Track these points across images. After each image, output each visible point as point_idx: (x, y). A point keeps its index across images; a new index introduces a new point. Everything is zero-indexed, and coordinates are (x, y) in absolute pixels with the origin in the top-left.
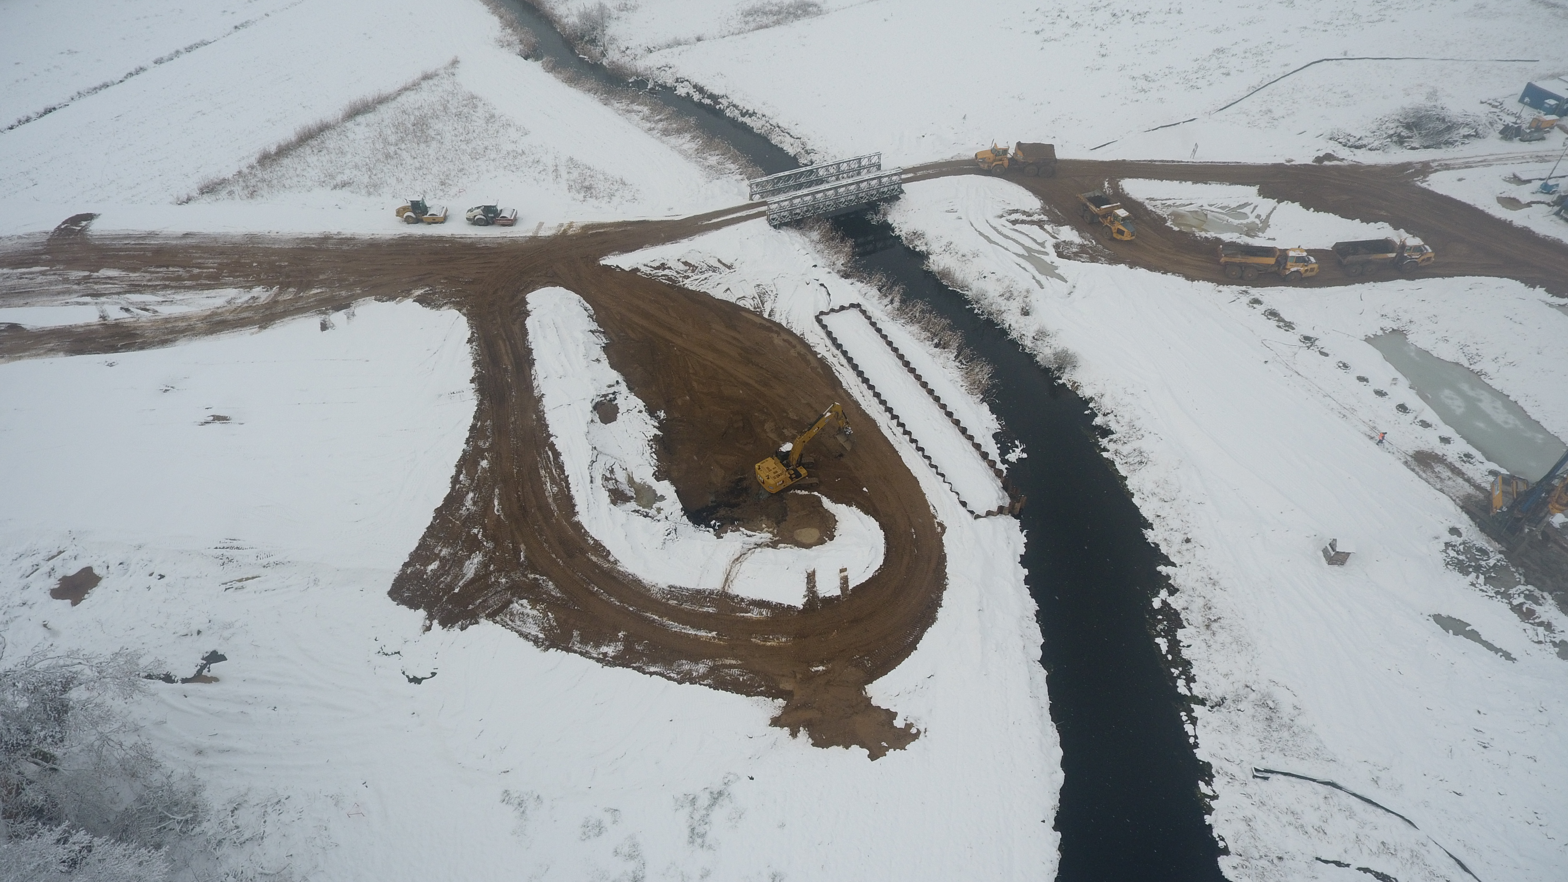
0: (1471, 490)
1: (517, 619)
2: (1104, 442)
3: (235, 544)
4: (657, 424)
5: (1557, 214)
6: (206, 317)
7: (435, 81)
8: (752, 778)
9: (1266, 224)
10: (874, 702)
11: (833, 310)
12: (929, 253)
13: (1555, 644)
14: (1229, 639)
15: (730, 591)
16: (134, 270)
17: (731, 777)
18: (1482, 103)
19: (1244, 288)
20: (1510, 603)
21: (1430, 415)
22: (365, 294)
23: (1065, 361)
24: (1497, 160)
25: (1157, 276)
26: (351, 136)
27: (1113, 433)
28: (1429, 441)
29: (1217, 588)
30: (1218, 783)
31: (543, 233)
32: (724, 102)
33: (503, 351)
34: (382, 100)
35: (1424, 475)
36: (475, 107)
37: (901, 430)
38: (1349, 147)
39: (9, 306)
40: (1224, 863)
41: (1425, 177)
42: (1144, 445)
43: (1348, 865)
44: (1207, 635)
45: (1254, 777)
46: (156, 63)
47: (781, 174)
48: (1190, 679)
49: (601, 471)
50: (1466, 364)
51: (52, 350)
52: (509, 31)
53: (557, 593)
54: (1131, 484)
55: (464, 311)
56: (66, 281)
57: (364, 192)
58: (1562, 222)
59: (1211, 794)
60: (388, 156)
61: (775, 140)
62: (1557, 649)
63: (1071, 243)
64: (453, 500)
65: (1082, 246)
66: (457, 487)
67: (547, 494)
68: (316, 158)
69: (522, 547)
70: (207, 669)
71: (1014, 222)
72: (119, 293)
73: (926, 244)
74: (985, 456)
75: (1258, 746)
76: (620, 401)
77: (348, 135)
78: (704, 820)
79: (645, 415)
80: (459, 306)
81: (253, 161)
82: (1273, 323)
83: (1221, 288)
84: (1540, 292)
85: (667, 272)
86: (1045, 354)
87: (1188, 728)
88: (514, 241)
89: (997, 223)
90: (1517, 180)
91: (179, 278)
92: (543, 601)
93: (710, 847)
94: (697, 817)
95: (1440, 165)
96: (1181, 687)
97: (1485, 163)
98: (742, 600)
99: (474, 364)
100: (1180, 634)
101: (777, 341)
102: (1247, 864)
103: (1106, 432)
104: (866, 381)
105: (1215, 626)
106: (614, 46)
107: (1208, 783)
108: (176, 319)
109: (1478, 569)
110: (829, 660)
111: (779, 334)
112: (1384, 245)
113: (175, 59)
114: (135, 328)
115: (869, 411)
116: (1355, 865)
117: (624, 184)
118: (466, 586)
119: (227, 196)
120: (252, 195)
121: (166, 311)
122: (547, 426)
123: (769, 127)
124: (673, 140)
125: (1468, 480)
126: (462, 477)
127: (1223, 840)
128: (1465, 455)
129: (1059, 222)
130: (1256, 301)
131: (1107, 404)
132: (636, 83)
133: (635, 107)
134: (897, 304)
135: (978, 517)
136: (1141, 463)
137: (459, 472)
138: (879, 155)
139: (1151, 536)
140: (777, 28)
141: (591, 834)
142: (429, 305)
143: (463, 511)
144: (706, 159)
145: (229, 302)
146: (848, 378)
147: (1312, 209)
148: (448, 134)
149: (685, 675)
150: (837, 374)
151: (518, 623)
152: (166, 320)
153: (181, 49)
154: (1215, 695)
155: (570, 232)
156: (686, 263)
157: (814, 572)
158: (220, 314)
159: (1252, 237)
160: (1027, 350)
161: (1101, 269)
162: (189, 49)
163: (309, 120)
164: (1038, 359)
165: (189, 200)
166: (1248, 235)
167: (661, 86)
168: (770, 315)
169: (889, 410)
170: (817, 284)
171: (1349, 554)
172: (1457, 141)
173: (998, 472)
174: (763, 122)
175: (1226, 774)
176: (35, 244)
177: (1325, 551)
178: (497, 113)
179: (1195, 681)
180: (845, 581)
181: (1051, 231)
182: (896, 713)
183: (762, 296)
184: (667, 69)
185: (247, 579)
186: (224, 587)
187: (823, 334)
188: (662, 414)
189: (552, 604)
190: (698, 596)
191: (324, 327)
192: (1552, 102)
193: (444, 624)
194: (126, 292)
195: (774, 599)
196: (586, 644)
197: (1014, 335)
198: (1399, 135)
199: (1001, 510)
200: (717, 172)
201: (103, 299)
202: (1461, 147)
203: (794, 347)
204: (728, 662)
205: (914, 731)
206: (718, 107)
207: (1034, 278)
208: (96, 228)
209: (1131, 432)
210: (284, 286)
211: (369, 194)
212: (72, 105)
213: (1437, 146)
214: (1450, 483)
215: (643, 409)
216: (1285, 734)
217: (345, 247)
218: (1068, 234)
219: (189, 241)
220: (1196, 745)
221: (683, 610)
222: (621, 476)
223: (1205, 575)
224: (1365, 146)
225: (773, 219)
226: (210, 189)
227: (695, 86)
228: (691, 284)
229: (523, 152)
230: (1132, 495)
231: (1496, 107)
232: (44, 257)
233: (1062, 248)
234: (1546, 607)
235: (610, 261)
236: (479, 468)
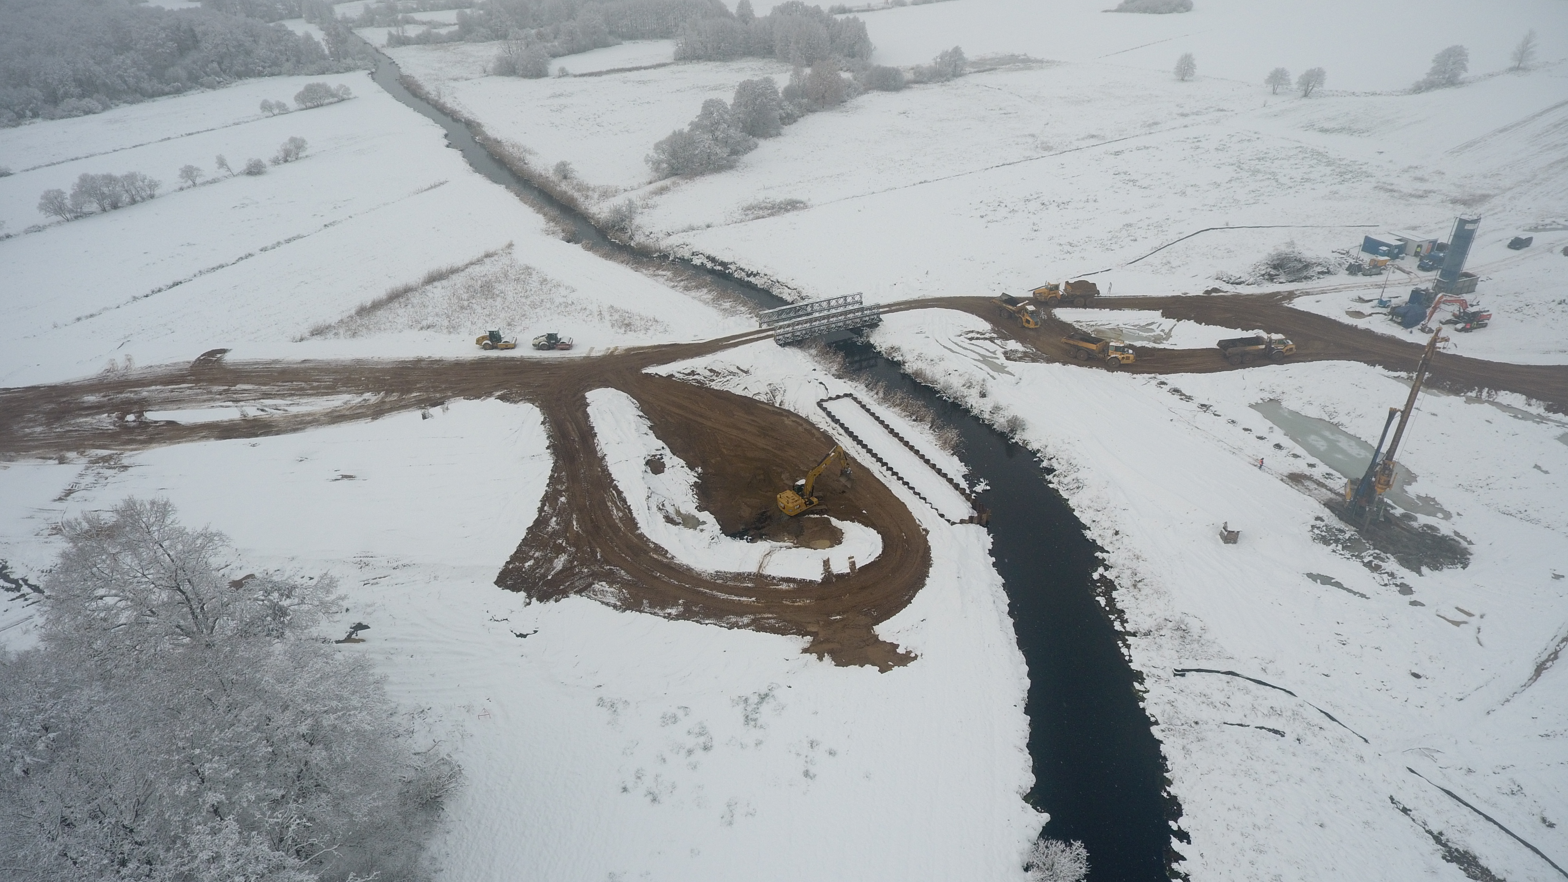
0: (1332, 496)
1: (598, 593)
2: (1049, 477)
3: (370, 554)
4: (696, 475)
5: (1391, 320)
6: (327, 413)
7: (496, 257)
8: (790, 687)
9: (1168, 335)
10: (881, 638)
11: (831, 399)
12: (904, 362)
13: (1396, 585)
14: (1151, 592)
15: (763, 573)
16: (265, 384)
17: (774, 686)
18: (1333, 252)
19: (1153, 375)
20: (1363, 562)
21: (1299, 450)
22: (455, 395)
23: (1015, 425)
24: (1345, 288)
25: (1085, 370)
26: (429, 294)
27: (1055, 470)
28: (1300, 466)
29: (1140, 560)
30: (1148, 683)
31: (594, 354)
32: (733, 267)
33: (571, 429)
34: (454, 271)
35: (1296, 488)
36: (530, 274)
37: (890, 472)
38: (1232, 284)
39: (165, 410)
40: (1154, 730)
41: (1290, 301)
42: (1080, 475)
43: (1248, 726)
44: (1135, 592)
45: (1175, 675)
46: (262, 250)
47: (785, 307)
48: (1123, 622)
49: (655, 503)
50: (1327, 419)
51: (204, 437)
52: (552, 224)
53: (628, 577)
54: (1072, 503)
55: (537, 404)
56: (211, 393)
57: (445, 331)
58: (1395, 325)
59: (1144, 690)
60: (462, 308)
61: (775, 291)
62: (1398, 588)
63: (1016, 351)
64: (541, 522)
65: (1025, 353)
66: (543, 514)
67: (614, 517)
68: (404, 310)
69: (598, 550)
70: (355, 635)
71: (971, 339)
72: (255, 400)
73: (902, 355)
74: (956, 487)
75: (1176, 655)
76: (666, 460)
77: (428, 294)
78: (756, 710)
79: (687, 469)
80: (532, 401)
81: (353, 312)
82: (1177, 397)
83: (1135, 376)
84: (1379, 369)
85: (696, 377)
86: (1000, 422)
87: (1124, 650)
88: (571, 360)
89: (958, 340)
90: (1361, 300)
91: (302, 389)
92: (618, 583)
93: (761, 727)
94: (749, 709)
95: (1302, 292)
96: (1117, 626)
97: (1336, 290)
98: (774, 578)
99: (548, 438)
100: (1115, 594)
101: (787, 421)
102: (1171, 727)
103: (1050, 471)
104: (860, 442)
105: (1140, 585)
106: (640, 232)
107: (1141, 683)
108: (303, 415)
109: (1337, 541)
110: (844, 613)
111: (788, 418)
112: (1257, 340)
113: (277, 248)
114: (271, 422)
115: (864, 463)
116: (1253, 725)
117: (657, 321)
118: (557, 574)
119: (332, 336)
120: (354, 335)
121: (294, 410)
122: (610, 475)
123: (771, 282)
124: (693, 293)
125: (1330, 490)
126: (546, 508)
127: (1154, 716)
128: (1327, 474)
129: (1006, 338)
130: (1163, 383)
131: (1050, 451)
132: (659, 257)
133: (660, 272)
134: (881, 395)
135: (953, 523)
136: (1078, 488)
137: (543, 505)
138: (860, 294)
139: (1088, 534)
140: (772, 218)
141: (669, 722)
142: (508, 401)
143: (549, 529)
144: (721, 305)
145: (345, 403)
146: (846, 444)
147: (1203, 324)
148: (509, 292)
149: (733, 624)
150: (836, 441)
151: (600, 596)
152: (296, 416)
153: (282, 241)
154: (1143, 628)
155: (616, 353)
156: (711, 370)
157: (828, 559)
158: (339, 411)
159: (1159, 343)
160: (986, 422)
161: (1041, 367)
162: (288, 241)
163: (398, 283)
164: (995, 427)
165: (301, 340)
166: (1155, 342)
167: (680, 259)
168: (780, 405)
169: (880, 460)
170: (817, 383)
171: (1238, 532)
172: (1313, 276)
173: (968, 498)
174: (765, 279)
175: (1154, 675)
176: (181, 370)
177: (1221, 534)
178: (549, 278)
179: (1128, 622)
180: (853, 564)
181: (1000, 344)
182: (898, 645)
183: (773, 392)
184: (684, 246)
185: (380, 578)
186: (363, 583)
187: (824, 414)
188: (700, 470)
189: (624, 584)
190: (739, 577)
191: (424, 417)
192: (1385, 248)
193: (540, 600)
194: (260, 399)
195: (799, 576)
196: (655, 608)
197: (975, 412)
198: (1269, 274)
199: (971, 520)
200: (732, 312)
201: (242, 403)
202: (1318, 281)
203: (801, 425)
204: (766, 616)
205: (913, 655)
206: (727, 272)
207: (988, 374)
208: (229, 358)
209: (1070, 468)
210: (388, 392)
211: (450, 333)
212: (195, 279)
213: (1299, 280)
214: (1316, 492)
215: (685, 465)
216: (1195, 646)
217: (436, 366)
218: (1013, 345)
219: (307, 365)
220: (1131, 661)
221: (728, 586)
222: (671, 511)
223: (1131, 554)
224: (1243, 282)
225: (779, 340)
226: (319, 332)
227: (708, 257)
228: (716, 385)
229: (573, 303)
230: (1074, 510)
231: (1344, 254)
232: (189, 378)
233: (1009, 356)
234: (1390, 563)
235: (651, 370)
236: (559, 502)
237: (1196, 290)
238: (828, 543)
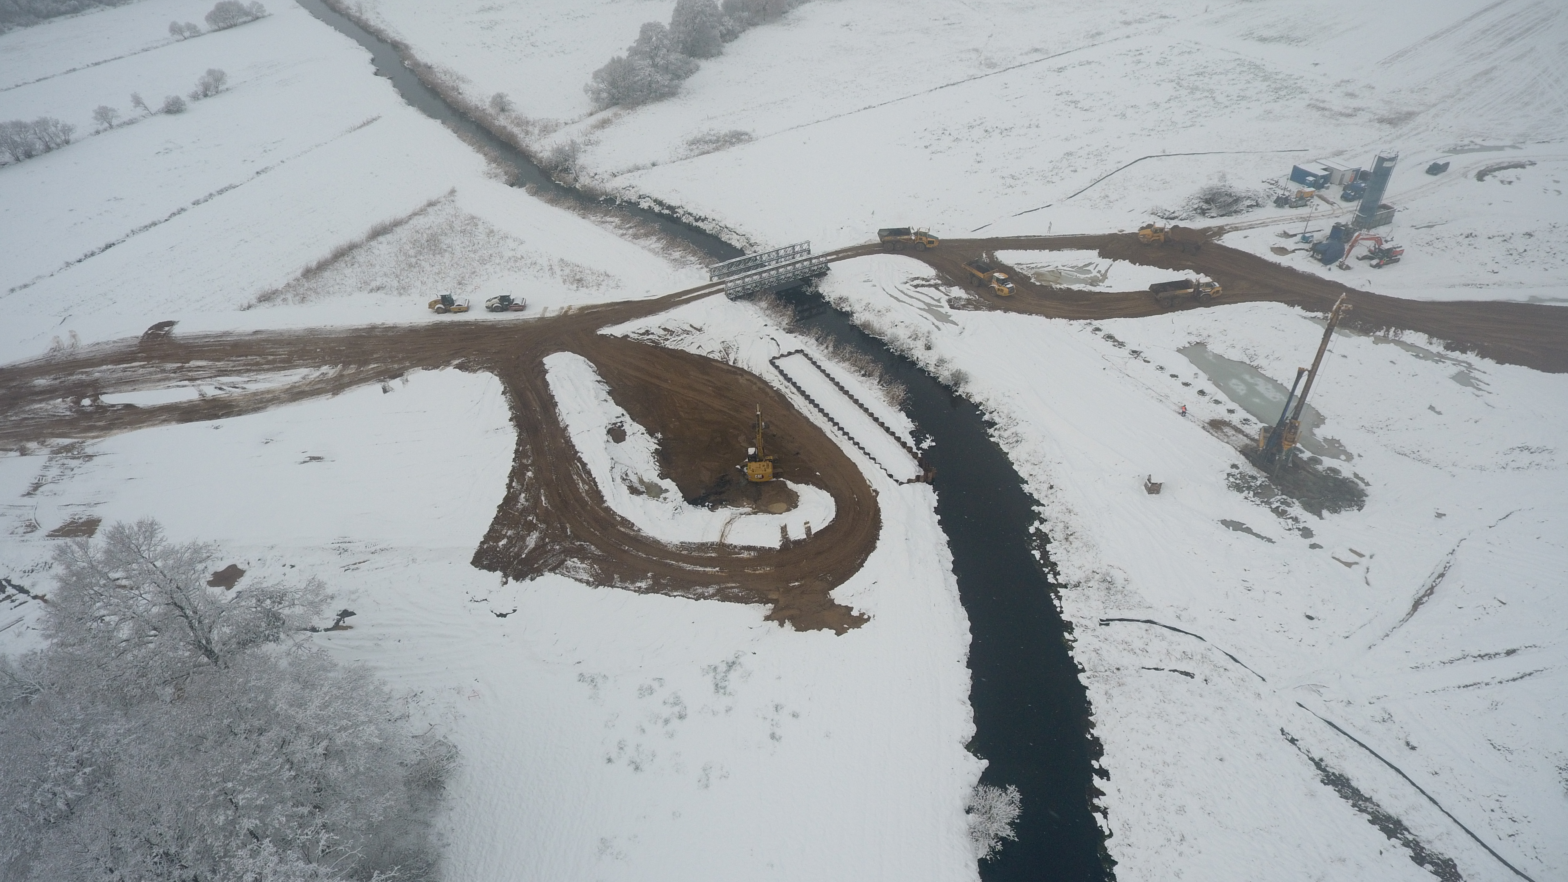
0: (1248, 442)
1: (571, 570)
2: (991, 431)
3: (347, 540)
4: (657, 442)
5: (1312, 256)
6: (287, 390)
7: (439, 206)
8: (755, 654)
9: (1105, 276)
10: (836, 602)
11: (782, 356)
12: (852, 313)
13: (1299, 529)
14: (1081, 545)
15: (726, 542)
16: (219, 360)
17: (740, 653)
18: (1263, 182)
19: (1088, 321)
20: (1271, 508)
21: (1221, 396)
22: (413, 366)
23: (959, 378)
24: (1273, 222)
25: (1025, 317)
26: (376, 252)
27: (996, 424)
28: (1220, 413)
29: (1072, 514)
30: (1077, 632)
31: (548, 315)
32: (681, 211)
33: (531, 398)
34: (397, 224)
35: (1216, 435)
36: (477, 225)
37: (841, 432)
38: (1166, 219)
39: (120, 392)
40: (1081, 677)
41: (1220, 237)
42: (1019, 429)
43: (1163, 669)
44: (1067, 545)
45: (1101, 624)
46: (194, 204)
47: (734, 260)
48: (1056, 574)
49: (619, 474)
50: (1248, 362)
51: (164, 421)
52: (494, 165)
53: (598, 552)
54: (1011, 457)
55: (496, 372)
56: (163, 371)
57: (395, 293)
58: (1316, 261)
59: (1073, 639)
60: (411, 266)
61: (724, 237)
62: (1301, 532)
63: (960, 298)
64: (510, 500)
65: (968, 300)
66: (512, 490)
67: (581, 491)
68: (351, 270)
69: (568, 525)
70: (342, 622)
71: (916, 286)
72: (211, 377)
73: (850, 306)
74: (904, 445)
75: (1101, 606)
76: (626, 427)
77: (374, 251)
78: (724, 679)
79: (647, 436)
80: (491, 369)
81: (298, 274)
82: (1110, 343)
83: (1072, 322)
84: (1298, 309)
85: (650, 337)
86: (945, 375)
87: (1056, 602)
88: (526, 322)
89: (904, 288)
90: (1286, 235)
91: (257, 364)
92: (589, 558)
93: (730, 694)
94: (718, 677)
95: (1231, 228)
96: (1051, 579)
97: (1264, 224)
98: (735, 547)
99: (510, 409)
100: (1049, 547)
101: (741, 380)
102: (1096, 674)
103: (992, 424)
104: (812, 402)
105: (1071, 538)
106: (585, 173)
107: (1070, 633)
108: (263, 393)
109: (1249, 488)
110: (802, 579)
111: (742, 375)
112: (1186, 284)
113: (210, 200)
114: (230, 401)
115: (816, 423)
116: (1167, 668)
117: (608, 276)
118: (531, 552)
119: (281, 303)
120: (303, 300)
121: (252, 387)
122: (574, 446)
123: (719, 228)
124: (642, 242)
125: (1246, 436)
126: (514, 484)
127: (1081, 664)
128: (1244, 420)
129: (950, 284)
130: (1098, 329)
131: (991, 405)
132: (605, 200)
133: (608, 219)
134: (831, 349)
135: (901, 483)
136: (1017, 441)
137: (511, 481)
138: (808, 243)
139: (1026, 488)
140: (717, 153)
141: (646, 693)
142: (467, 370)
143: (519, 506)
144: (671, 254)
145: (304, 378)
146: (798, 402)
147: (1138, 264)
148: (457, 247)
149: (700, 595)
150: (789, 400)
151: (573, 573)
152: (255, 394)
153: (214, 193)
154: (1074, 580)
155: (570, 313)
156: (665, 329)
157: (786, 525)
158: (298, 387)
159: (1095, 286)
160: (932, 375)
161: (983, 316)
162: (220, 192)
163: (342, 240)
164: (940, 380)
165: (249, 307)
166: (1091, 285)
167: (626, 202)
168: (734, 363)
169: (831, 420)
170: (768, 339)
171: (1161, 484)
172: (1243, 210)
173: (915, 455)
174: (713, 224)
175: (1082, 625)
176: (130, 346)
177: (1146, 485)
178: (495, 229)
179: (1060, 575)
180: (808, 530)
181: (944, 291)
182: (853, 608)
183: (727, 350)
184: (631, 188)
185: (360, 563)
186: (344, 569)
187: (777, 373)
188: (659, 436)
189: (595, 559)
190: (703, 547)
191: (385, 391)
192: (1311, 179)
193: (516, 578)
194: (216, 376)
195: (758, 544)
196: (625, 582)
197: (921, 364)
198: (1201, 209)
199: (918, 479)
200: (681, 263)
201: (199, 382)
202: (1246, 214)
203: (755, 384)
204: (730, 585)
205: (866, 617)
206: (675, 216)
207: (933, 324)
208: (178, 331)
209: (1009, 422)
210: (346, 365)
211: (401, 294)
212: (127, 240)
213: (1229, 214)
214: (1234, 438)
215: (645, 432)
216: (1119, 596)
217: (390, 334)
218: (957, 292)
219: (259, 336)
220: (1062, 612)
221: (692, 557)
222: (634, 479)
223: (1063, 507)
224: (1177, 217)
225: (730, 294)
226: (266, 298)
227: (655, 201)
228: (670, 345)
229: (522, 257)
230: (1013, 463)
231: (1273, 184)
232: (140, 355)
233: (953, 304)
234: (1294, 508)
235: (606, 331)
236: (526, 477)
237: (1131, 225)
238: (784, 506)
